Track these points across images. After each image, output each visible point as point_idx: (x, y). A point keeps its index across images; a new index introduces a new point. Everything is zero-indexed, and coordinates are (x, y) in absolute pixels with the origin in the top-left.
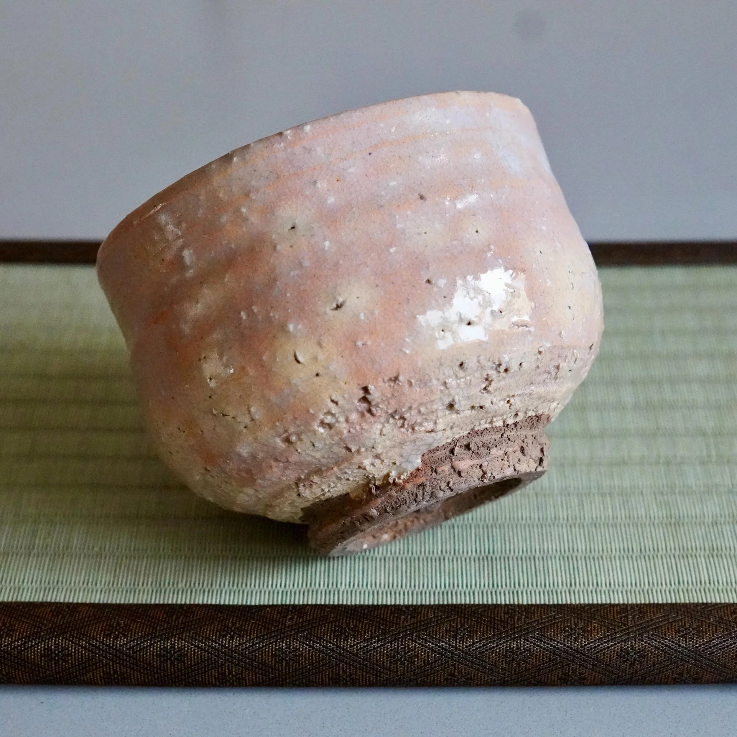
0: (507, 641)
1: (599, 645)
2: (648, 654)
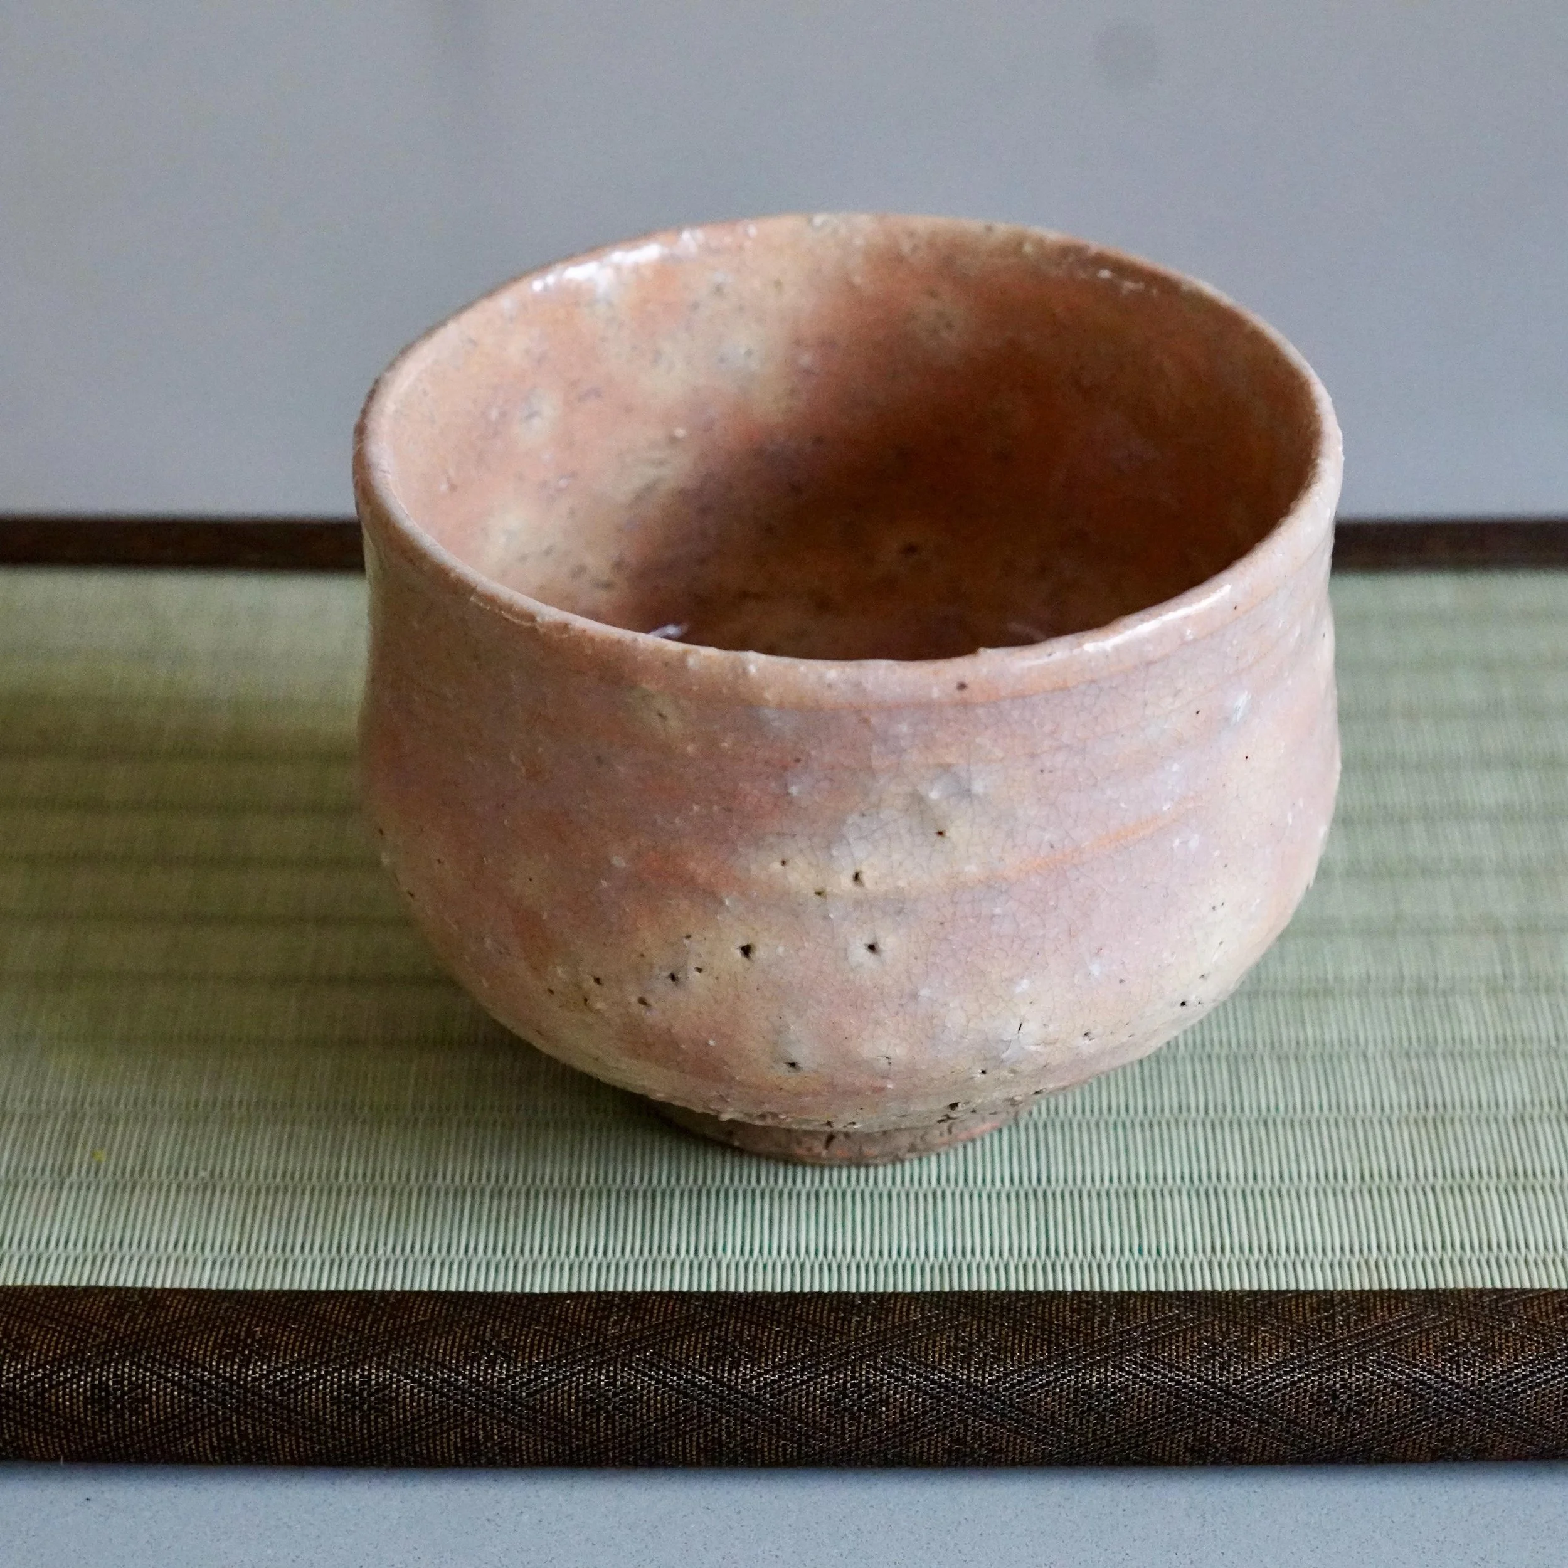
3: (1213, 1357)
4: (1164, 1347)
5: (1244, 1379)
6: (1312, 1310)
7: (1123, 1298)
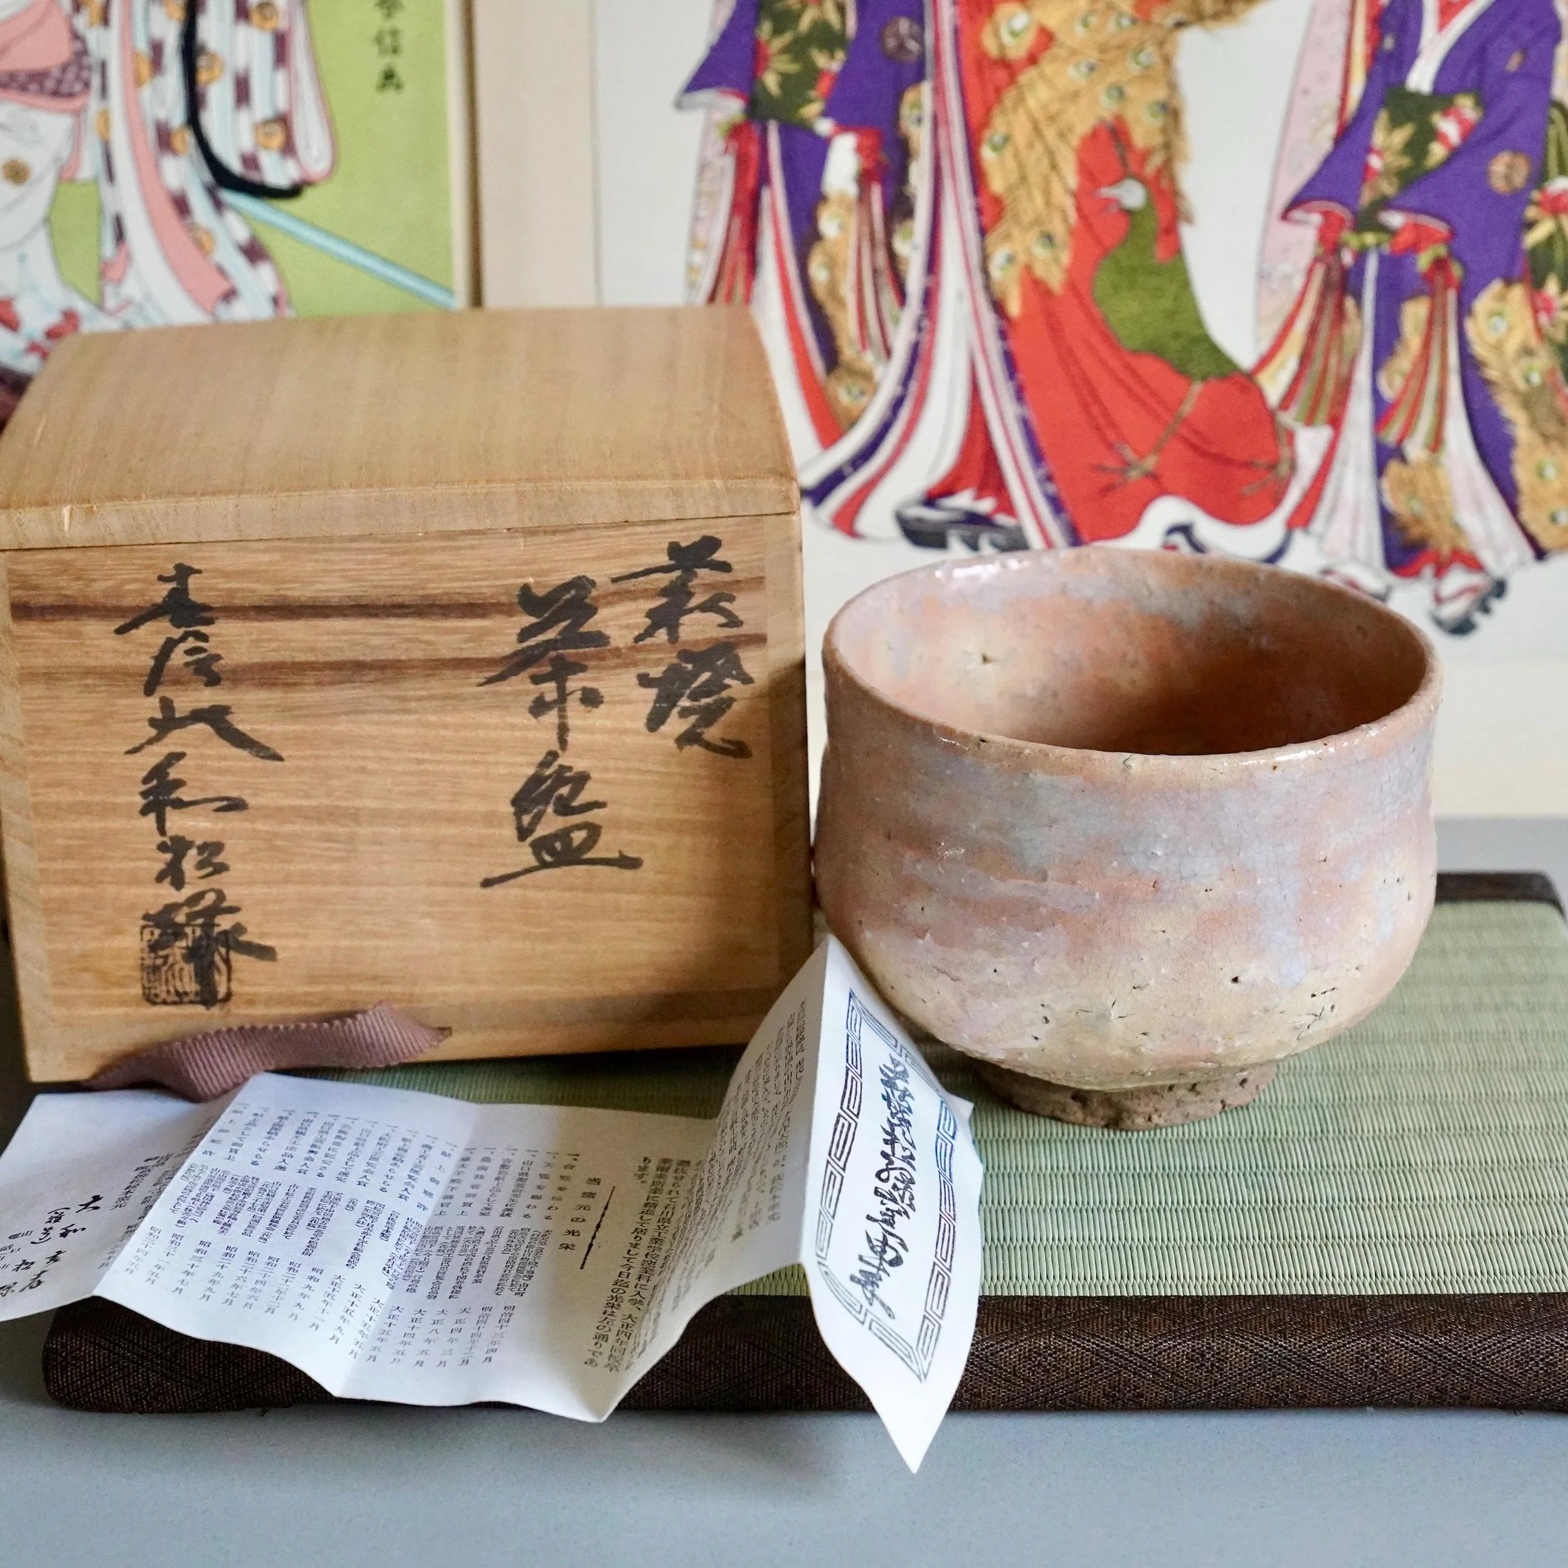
0: (1031, 1337)
1: (1161, 1343)
2: (1231, 1356)
3: (1121, 1330)
4: (1088, 1324)
5: (1142, 1343)
6: (1188, 1305)
7: (1061, 1300)
